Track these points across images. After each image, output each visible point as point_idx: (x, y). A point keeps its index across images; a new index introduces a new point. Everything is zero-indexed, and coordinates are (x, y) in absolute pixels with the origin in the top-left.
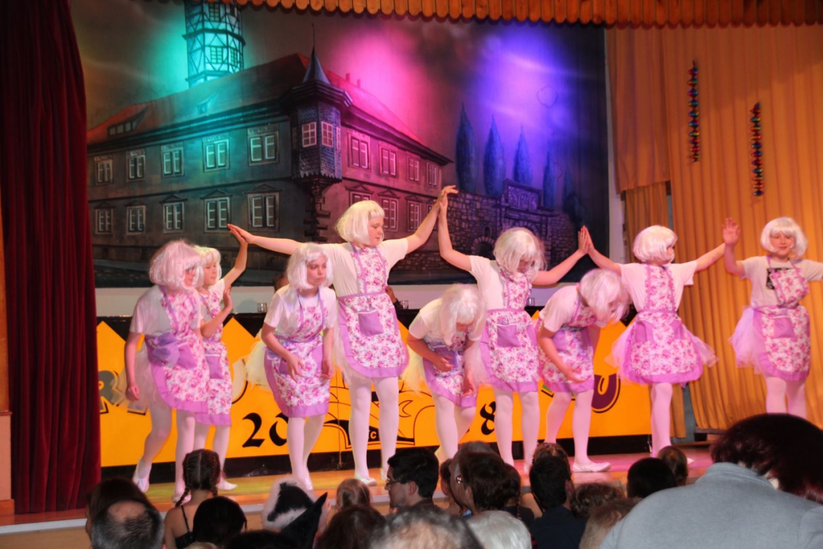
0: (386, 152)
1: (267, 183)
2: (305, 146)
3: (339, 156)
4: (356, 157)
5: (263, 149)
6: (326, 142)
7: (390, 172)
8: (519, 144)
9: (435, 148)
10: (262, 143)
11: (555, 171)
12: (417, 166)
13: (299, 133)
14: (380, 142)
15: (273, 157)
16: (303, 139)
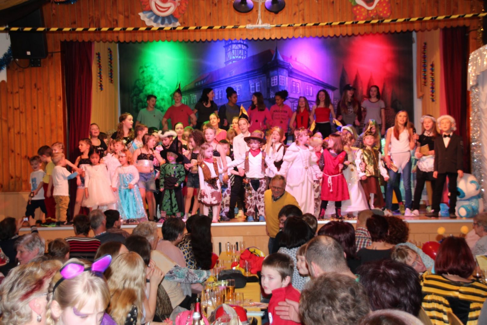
0: (308, 86)
2: (272, 86)
4: (294, 89)
5: (255, 88)
6: (281, 83)
7: (309, 94)
9: (330, 84)
10: (255, 85)
13: (270, 80)
14: (305, 82)
16: (272, 83)
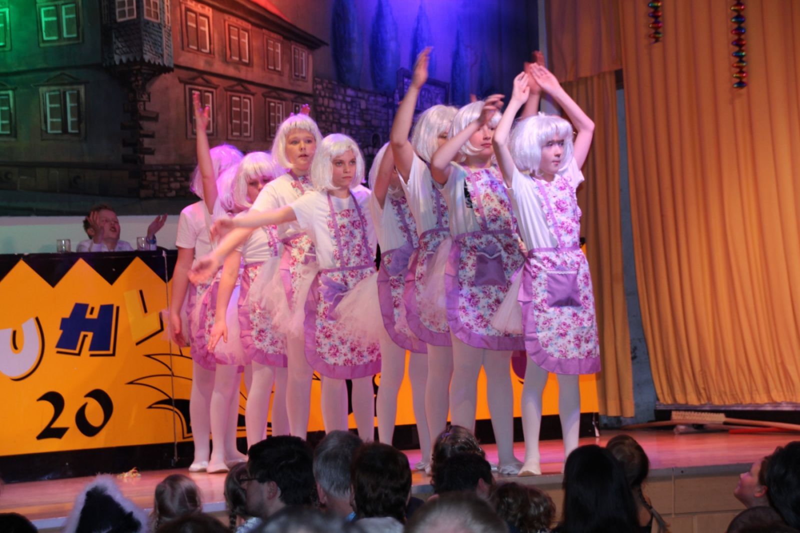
0: (234, 30)
1: (67, 72)
2: (119, 20)
3: (169, 35)
4: (192, 36)
5: (59, 23)
6: (149, 15)
7: (240, 57)
8: (418, 21)
9: (303, 25)
10: (58, 14)
11: (468, 57)
12: (279, 51)
14: (226, 16)
15: (75, 35)
16: (117, 10)
